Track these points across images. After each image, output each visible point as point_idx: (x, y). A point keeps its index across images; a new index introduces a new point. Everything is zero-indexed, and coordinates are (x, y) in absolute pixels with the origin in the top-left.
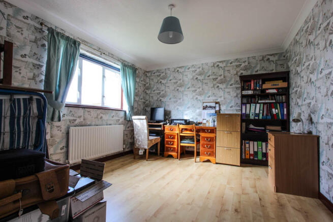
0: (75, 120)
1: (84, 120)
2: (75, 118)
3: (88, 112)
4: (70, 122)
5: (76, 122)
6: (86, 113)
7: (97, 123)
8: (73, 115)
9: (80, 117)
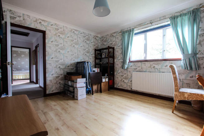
0: (137, 69)
1: (141, 68)
2: (136, 68)
3: (144, 64)
4: (134, 69)
5: (137, 70)
6: (143, 65)
7: (150, 71)
8: (136, 66)
9: (139, 67)
